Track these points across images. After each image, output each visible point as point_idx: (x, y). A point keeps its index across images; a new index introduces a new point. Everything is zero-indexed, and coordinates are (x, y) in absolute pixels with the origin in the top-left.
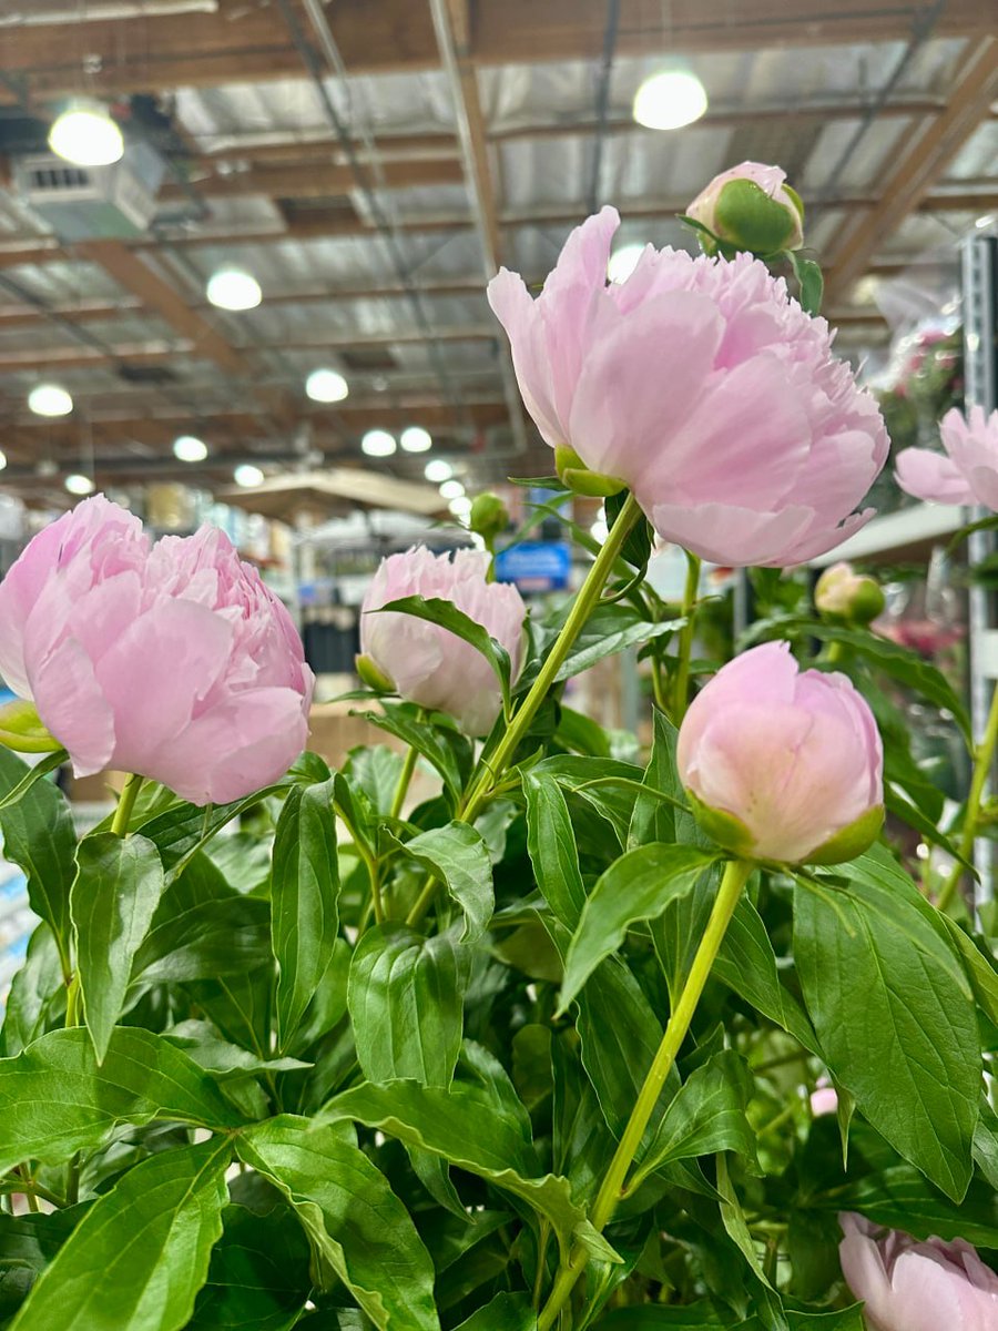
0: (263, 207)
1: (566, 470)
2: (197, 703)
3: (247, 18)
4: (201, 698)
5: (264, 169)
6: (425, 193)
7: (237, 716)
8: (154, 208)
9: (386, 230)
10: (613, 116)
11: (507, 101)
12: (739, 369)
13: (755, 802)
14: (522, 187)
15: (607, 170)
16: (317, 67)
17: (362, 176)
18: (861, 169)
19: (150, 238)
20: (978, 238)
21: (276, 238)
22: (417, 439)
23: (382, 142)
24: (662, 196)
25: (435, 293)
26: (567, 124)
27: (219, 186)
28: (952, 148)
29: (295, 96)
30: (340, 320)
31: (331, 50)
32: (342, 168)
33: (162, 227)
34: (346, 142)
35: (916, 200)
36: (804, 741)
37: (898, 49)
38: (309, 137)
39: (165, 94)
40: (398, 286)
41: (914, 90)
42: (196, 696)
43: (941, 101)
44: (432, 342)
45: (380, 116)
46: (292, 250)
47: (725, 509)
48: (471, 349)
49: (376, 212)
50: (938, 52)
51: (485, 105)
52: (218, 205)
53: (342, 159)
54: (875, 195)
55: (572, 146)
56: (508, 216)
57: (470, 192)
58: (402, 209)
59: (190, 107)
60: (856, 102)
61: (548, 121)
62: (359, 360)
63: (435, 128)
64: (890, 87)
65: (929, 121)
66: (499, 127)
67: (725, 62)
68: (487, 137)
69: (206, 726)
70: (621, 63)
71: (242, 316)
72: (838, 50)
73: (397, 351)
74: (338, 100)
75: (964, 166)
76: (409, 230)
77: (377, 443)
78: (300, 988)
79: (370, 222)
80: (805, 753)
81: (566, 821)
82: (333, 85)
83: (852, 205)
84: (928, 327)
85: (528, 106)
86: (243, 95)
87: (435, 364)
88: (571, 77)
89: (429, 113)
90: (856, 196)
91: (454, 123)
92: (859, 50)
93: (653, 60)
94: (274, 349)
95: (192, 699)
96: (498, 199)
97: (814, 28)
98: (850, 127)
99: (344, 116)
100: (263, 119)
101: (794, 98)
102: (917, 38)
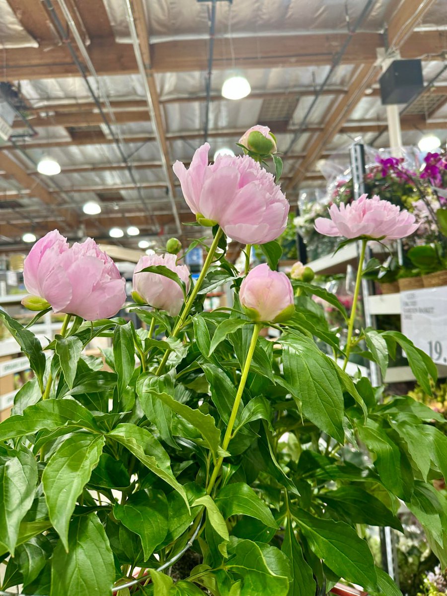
0: (61, 131)
1: (199, 219)
2: (94, 286)
3: (52, 51)
4: (95, 285)
5: (60, 115)
6: (133, 125)
7: (106, 290)
8: (11, 131)
9: (117, 141)
10: (212, 94)
11: (167, 88)
12: (245, 187)
13: (259, 304)
14: (175, 124)
15: (211, 116)
16: (85, 72)
17: (105, 118)
18: (316, 116)
19: (10, 144)
20: (356, 145)
21: (67, 144)
22: (133, 231)
23: (113, 104)
24: (235, 127)
25: (138, 167)
26: (193, 97)
27: (40, 122)
28: (351, 107)
29: (75, 84)
30: (97, 179)
31: (90, 64)
32: (96, 115)
33: (14, 139)
34: (98, 104)
35: (338, 128)
36: (271, 285)
37: (328, 68)
38: (81, 101)
39: (16, 82)
40: (123, 165)
41: (334, 84)
42: (93, 284)
43: (346, 89)
44: (139, 188)
45: (112, 92)
46: (74, 150)
47: (244, 226)
48: (156, 192)
49: (112, 133)
50: (343, 70)
51: (158, 90)
52: (40, 130)
53: (96, 111)
54: (323, 126)
55: (196, 105)
56: (170, 135)
57: (153, 125)
58: (123, 132)
59: (27, 88)
60: (312, 89)
61: (186, 96)
62: (106, 197)
63: (138, 98)
64: (325, 83)
65: (341, 96)
66: (164, 98)
67: (258, 73)
68: (160, 102)
69: (97, 293)
70: (215, 72)
71: (52, 178)
72: (303, 68)
73: (123, 192)
74: (94, 86)
75: (357, 114)
76: (127, 141)
77: (116, 233)
78: (124, 381)
79: (110, 137)
80: (271, 288)
81: (206, 328)
82: (91, 79)
83: (313, 130)
84: (339, 179)
85: (176, 90)
86: (52, 83)
87: (140, 198)
88: (194, 78)
89: (135, 92)
90: (315, 126)
91: (145, 96)
92: (312, 68)
93: (228, 71)
94: (67, 192)
95: (92, 285)
96: (165, 128)
97: (293, 60)
98: (311, 98)
99: (96, 93)
100: (61, 94)
101: (286, 88)
102: (334, 64)
